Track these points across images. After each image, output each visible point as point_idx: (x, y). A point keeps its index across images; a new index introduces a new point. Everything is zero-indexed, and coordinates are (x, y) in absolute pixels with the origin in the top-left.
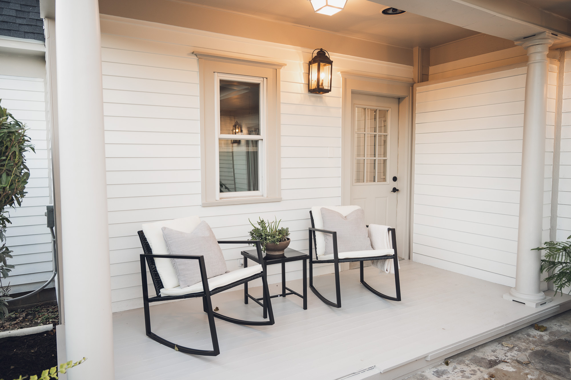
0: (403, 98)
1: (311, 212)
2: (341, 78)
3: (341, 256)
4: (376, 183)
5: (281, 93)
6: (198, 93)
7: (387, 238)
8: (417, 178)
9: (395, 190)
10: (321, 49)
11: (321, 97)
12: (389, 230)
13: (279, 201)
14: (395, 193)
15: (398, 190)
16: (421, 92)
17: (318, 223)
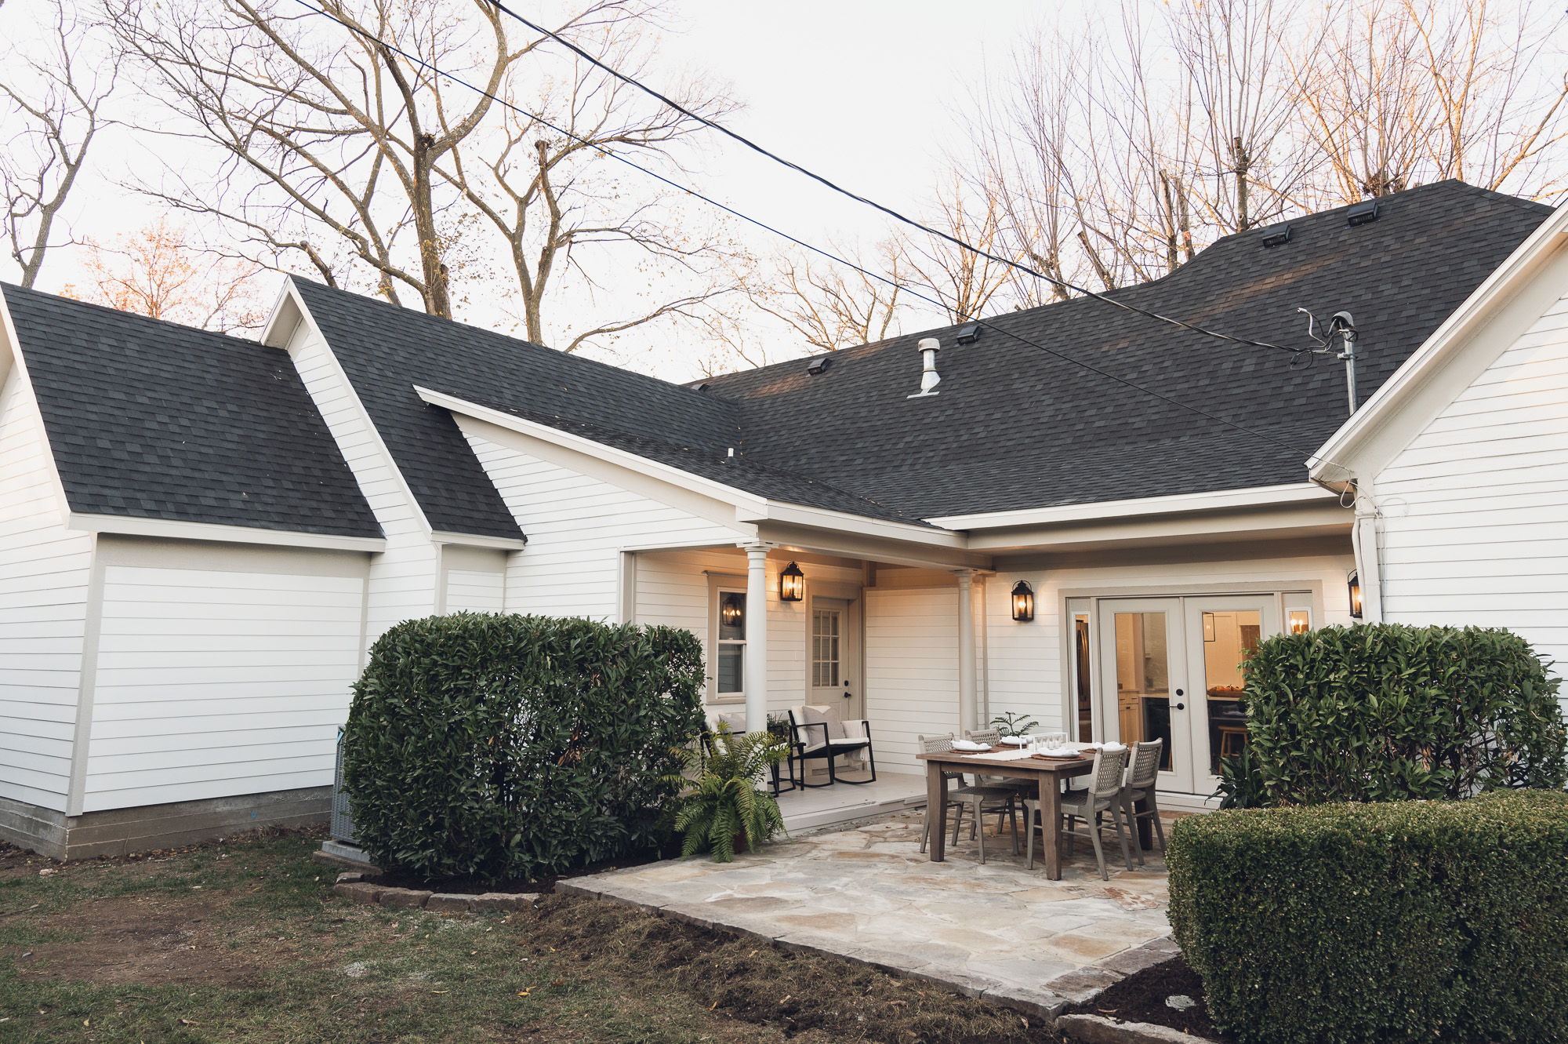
0: (853, 600)
1: (790, 712)
3: (832, 742)
4: (831, 686)
6: (707, 605)
7: (862, 729)
8: (869, 682)
9: (847, 695)
10: (793, 565)
11: (791, 605)
12: (865, 722)
14: (848, 698)
15: (850, 695)
16: (871, 596)
17: (799, 721)
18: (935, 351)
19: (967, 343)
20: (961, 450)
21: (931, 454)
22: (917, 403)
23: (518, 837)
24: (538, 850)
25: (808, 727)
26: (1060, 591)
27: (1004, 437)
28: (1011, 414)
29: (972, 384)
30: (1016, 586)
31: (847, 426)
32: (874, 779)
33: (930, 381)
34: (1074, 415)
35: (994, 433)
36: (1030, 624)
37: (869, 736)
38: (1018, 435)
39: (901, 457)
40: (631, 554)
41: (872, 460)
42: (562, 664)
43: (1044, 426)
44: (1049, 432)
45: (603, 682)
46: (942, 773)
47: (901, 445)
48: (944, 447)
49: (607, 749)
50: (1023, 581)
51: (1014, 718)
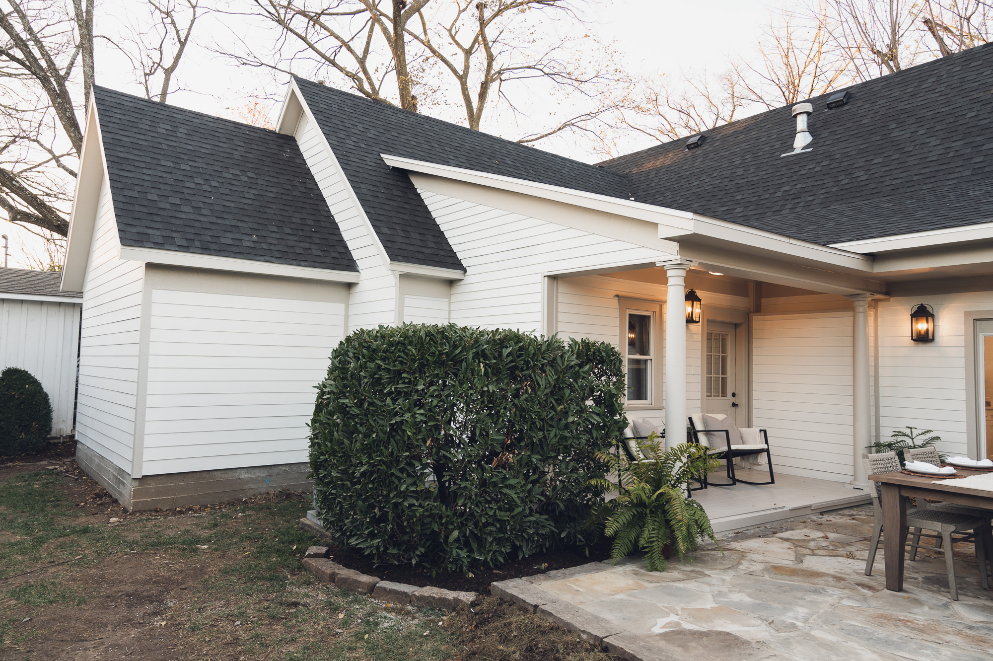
0: (741, 324)
1: (690, 419)
3: (733, 447)
4: (721, 397)
7: (759, 437)
8: (755, 394)
9: (734, 405)
12: (761, 431)
13: (661, 409)
14: (735, 408)
15: (737, 405)
16: (757, 322)
17: (699, 426)
18: (808, 114)
19: (836, 107)
20: (842, 193)
21: (811, 198)
22: (791, 159)
23: (456, 533)
24: (475, 546)
25: (707, 432)
26: (967, 314)
27: (888, 178)
28: (893, 158)
29: (847, 138)
30: (915, 309)
31: (725, 184)
32: (773, 482)
33: (802, 140)
34: (969, 151)
35: (876, 175)
36: (929, 345)
37: (767, 442)
38: (905, 174)
39: (780, 203)
40: (554, 278)
41: (752, 208)
42: (495, 372)
43: (934, 163)
44: (941, 168)
45: (533, 389)
46: (901, 497)
47: (779, 194)
48: (824, 191)
49: (538, 453)
50: (922, 304)
51: (915, 432)
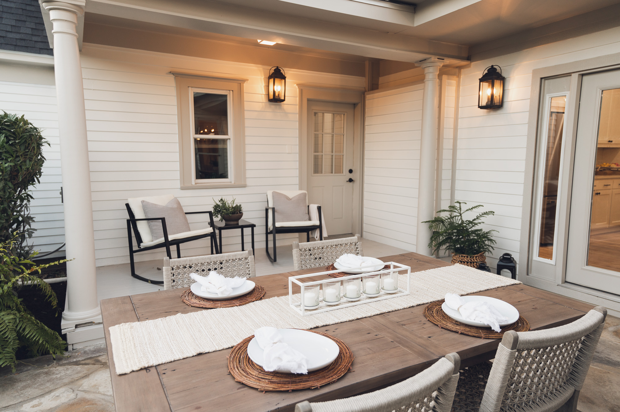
0: (357, 104)
2: (298, 89)
4: (333, 174)
5: (245, 102)
6: (176, 104)
7: (316, 213)
8: (367, 171)
9: (351, 180)
10: (277, 67)
11: (280, 105)
12: (318, 207)
13: (244, 186)
14: (351, 184)
15: (353, 180)
17: (270, 203)
26: (535, 72)
30: (485, 72)
50: (492, 66)
51: (464, 207)
